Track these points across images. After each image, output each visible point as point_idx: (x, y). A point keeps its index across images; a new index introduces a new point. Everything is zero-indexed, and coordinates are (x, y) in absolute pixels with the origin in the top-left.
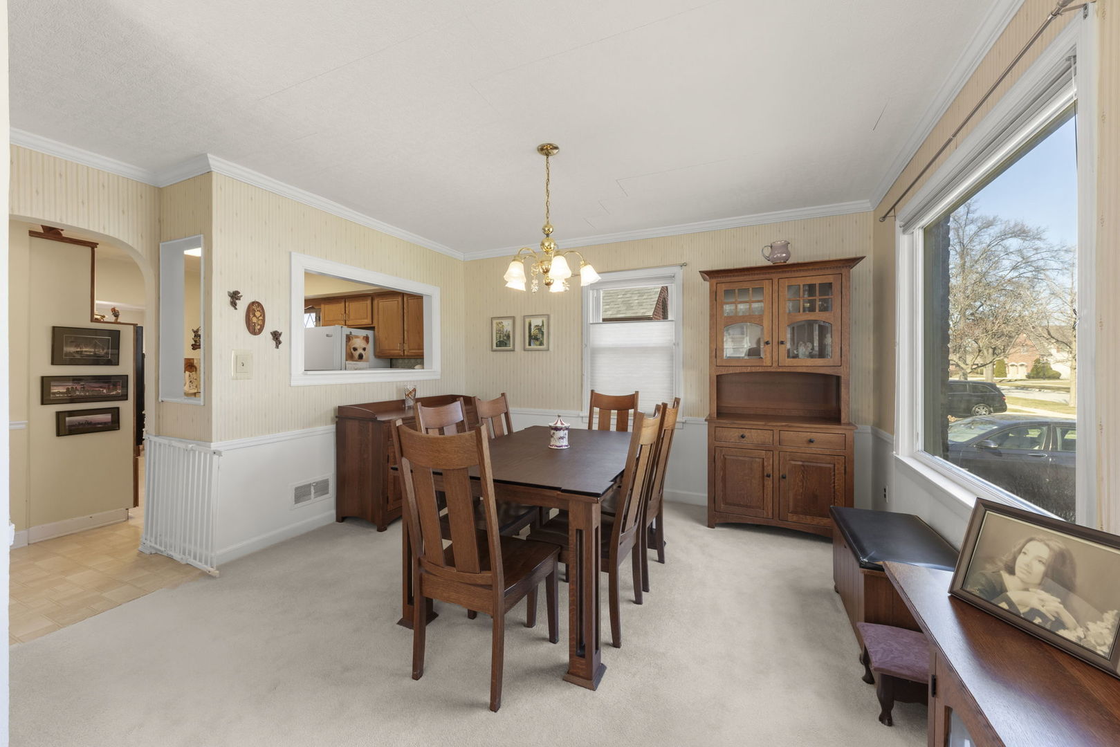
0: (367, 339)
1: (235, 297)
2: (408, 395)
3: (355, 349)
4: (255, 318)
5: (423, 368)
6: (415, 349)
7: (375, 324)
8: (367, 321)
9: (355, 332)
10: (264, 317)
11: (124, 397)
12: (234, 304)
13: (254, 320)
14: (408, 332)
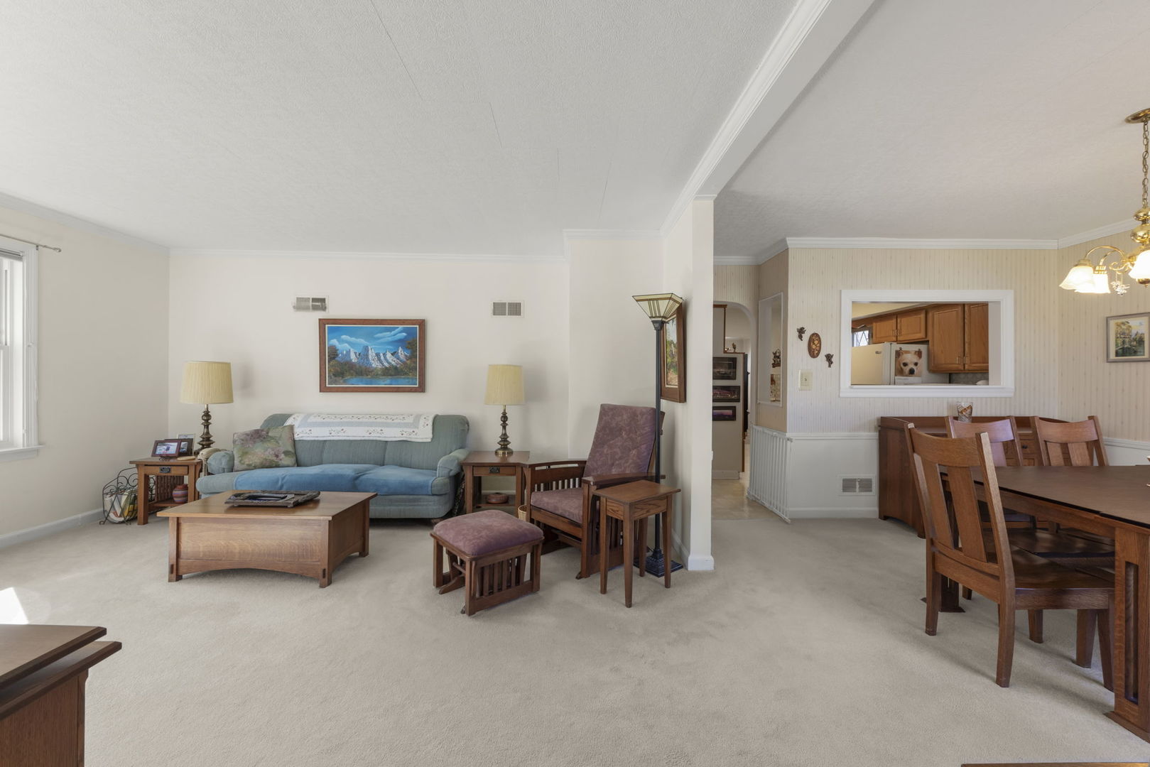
0: (919, 354)
1: (801, 331)
2: (962, 412)
3: (905, 364)
4: (814, 346)
5: (988, 384)
6: (980, 363)
7: (929, 338)
8: (921, 335)
9: (905, 347)
10: (820, 344)
11: (738, 400)
12: (800, 337)
13: (814, 347)
14: (970, 344)
